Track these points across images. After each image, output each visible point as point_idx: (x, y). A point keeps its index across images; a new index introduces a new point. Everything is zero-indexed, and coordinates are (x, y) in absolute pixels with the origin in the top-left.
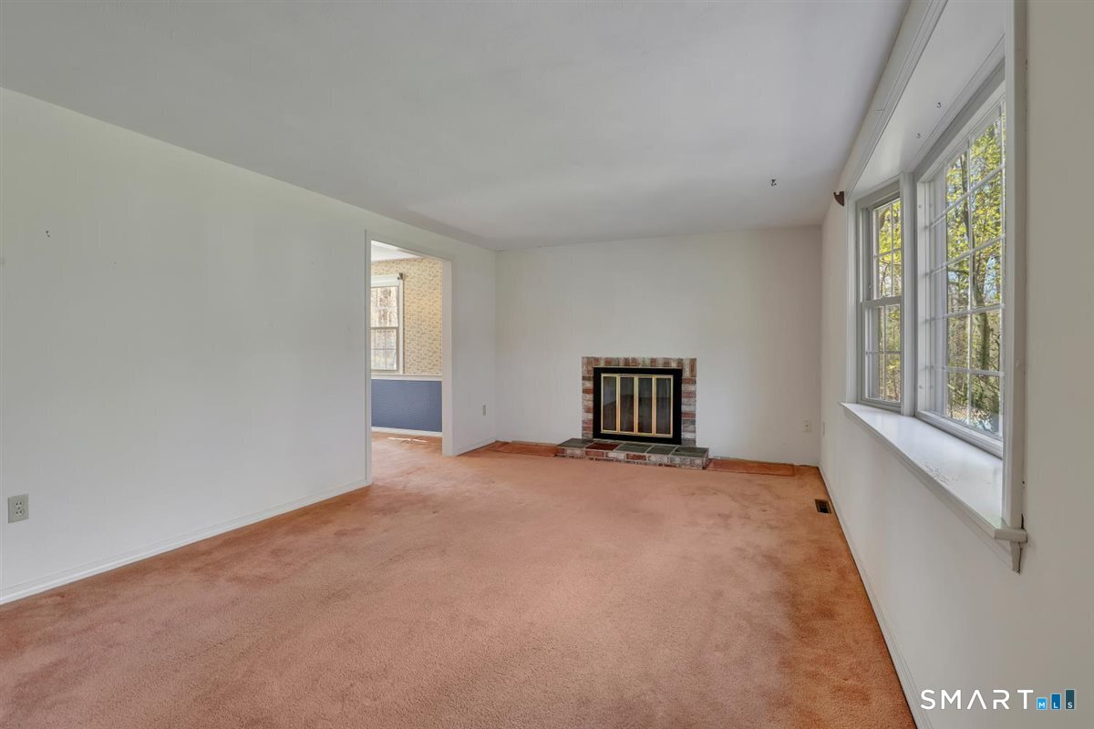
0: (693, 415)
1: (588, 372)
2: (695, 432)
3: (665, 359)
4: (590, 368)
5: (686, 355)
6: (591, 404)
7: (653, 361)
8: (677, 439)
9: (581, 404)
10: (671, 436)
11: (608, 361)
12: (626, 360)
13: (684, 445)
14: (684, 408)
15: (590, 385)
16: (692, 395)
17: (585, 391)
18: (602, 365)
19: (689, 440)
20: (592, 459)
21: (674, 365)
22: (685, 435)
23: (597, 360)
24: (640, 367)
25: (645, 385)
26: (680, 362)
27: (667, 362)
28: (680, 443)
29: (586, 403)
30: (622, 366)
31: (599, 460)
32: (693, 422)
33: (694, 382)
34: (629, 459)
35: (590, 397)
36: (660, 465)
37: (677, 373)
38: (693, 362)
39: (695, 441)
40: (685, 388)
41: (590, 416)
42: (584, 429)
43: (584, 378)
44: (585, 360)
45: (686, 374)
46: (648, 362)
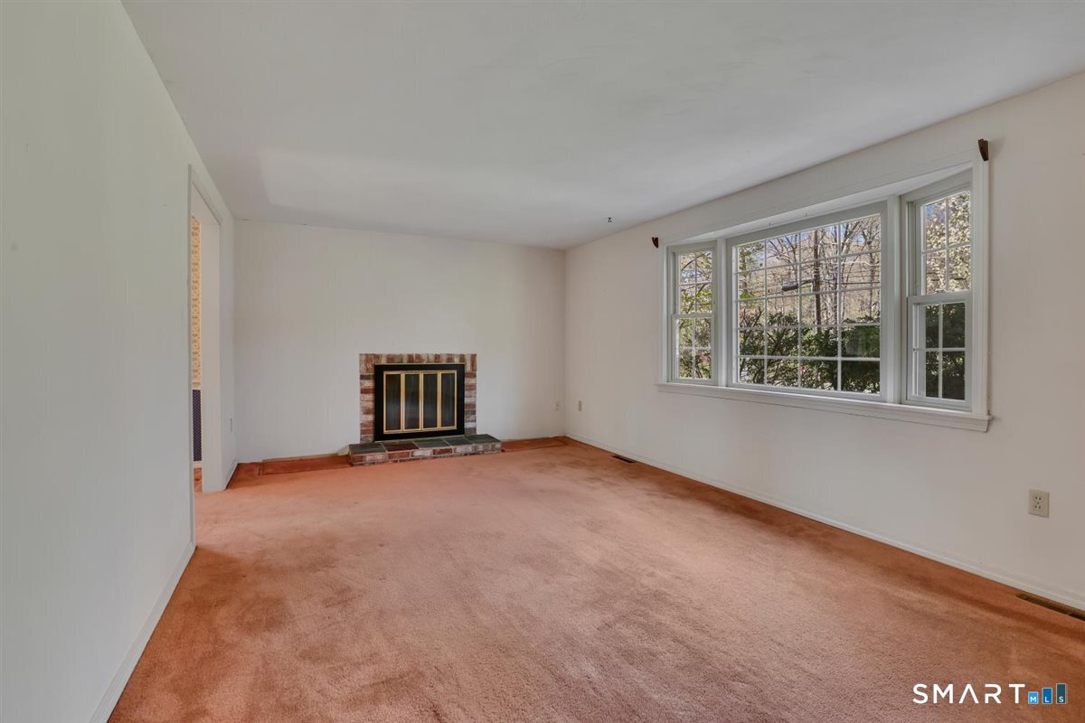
0: (474, 406)
1: (367, 370)
2: (475, 421)
3: (448, 354)
4: (370, 366)
5: (467, 352)
6: (371, 405)
7: (437, 357)
8: (461, 430)
9: (359, 405)
10: (455, 428)
11: (390, 358)
12: (410, 357)
13: (468, 434)
14: (467, 400)
15: (369, 384)
16: (473, 387)
17: (364, 391)
18: (384, 362)
19: (470, 429)
20: (396, 461)
21: (457, 361)
22: (468, 425)
23: (377, 357)
24: (425, 363)
25: (430, 381)
26: (462, 357)
27: (450, 358)
28: (463, 433)
29: (366, 404)
30: (405, 363)
31: (404, 461)
32: (474, 413)
33: (474, 376)
34: (436, 455)
35: (370, 397)
36: (466, 455)
37: (461, 368)
38: (473, 357)
39: (475, 429)
40: (468, 381)
41: (371, 418)
42: (363, 432)
43: (362, 377)
44: (364, 358)
45: (468, 369)
46: (432, 358)
